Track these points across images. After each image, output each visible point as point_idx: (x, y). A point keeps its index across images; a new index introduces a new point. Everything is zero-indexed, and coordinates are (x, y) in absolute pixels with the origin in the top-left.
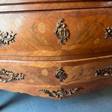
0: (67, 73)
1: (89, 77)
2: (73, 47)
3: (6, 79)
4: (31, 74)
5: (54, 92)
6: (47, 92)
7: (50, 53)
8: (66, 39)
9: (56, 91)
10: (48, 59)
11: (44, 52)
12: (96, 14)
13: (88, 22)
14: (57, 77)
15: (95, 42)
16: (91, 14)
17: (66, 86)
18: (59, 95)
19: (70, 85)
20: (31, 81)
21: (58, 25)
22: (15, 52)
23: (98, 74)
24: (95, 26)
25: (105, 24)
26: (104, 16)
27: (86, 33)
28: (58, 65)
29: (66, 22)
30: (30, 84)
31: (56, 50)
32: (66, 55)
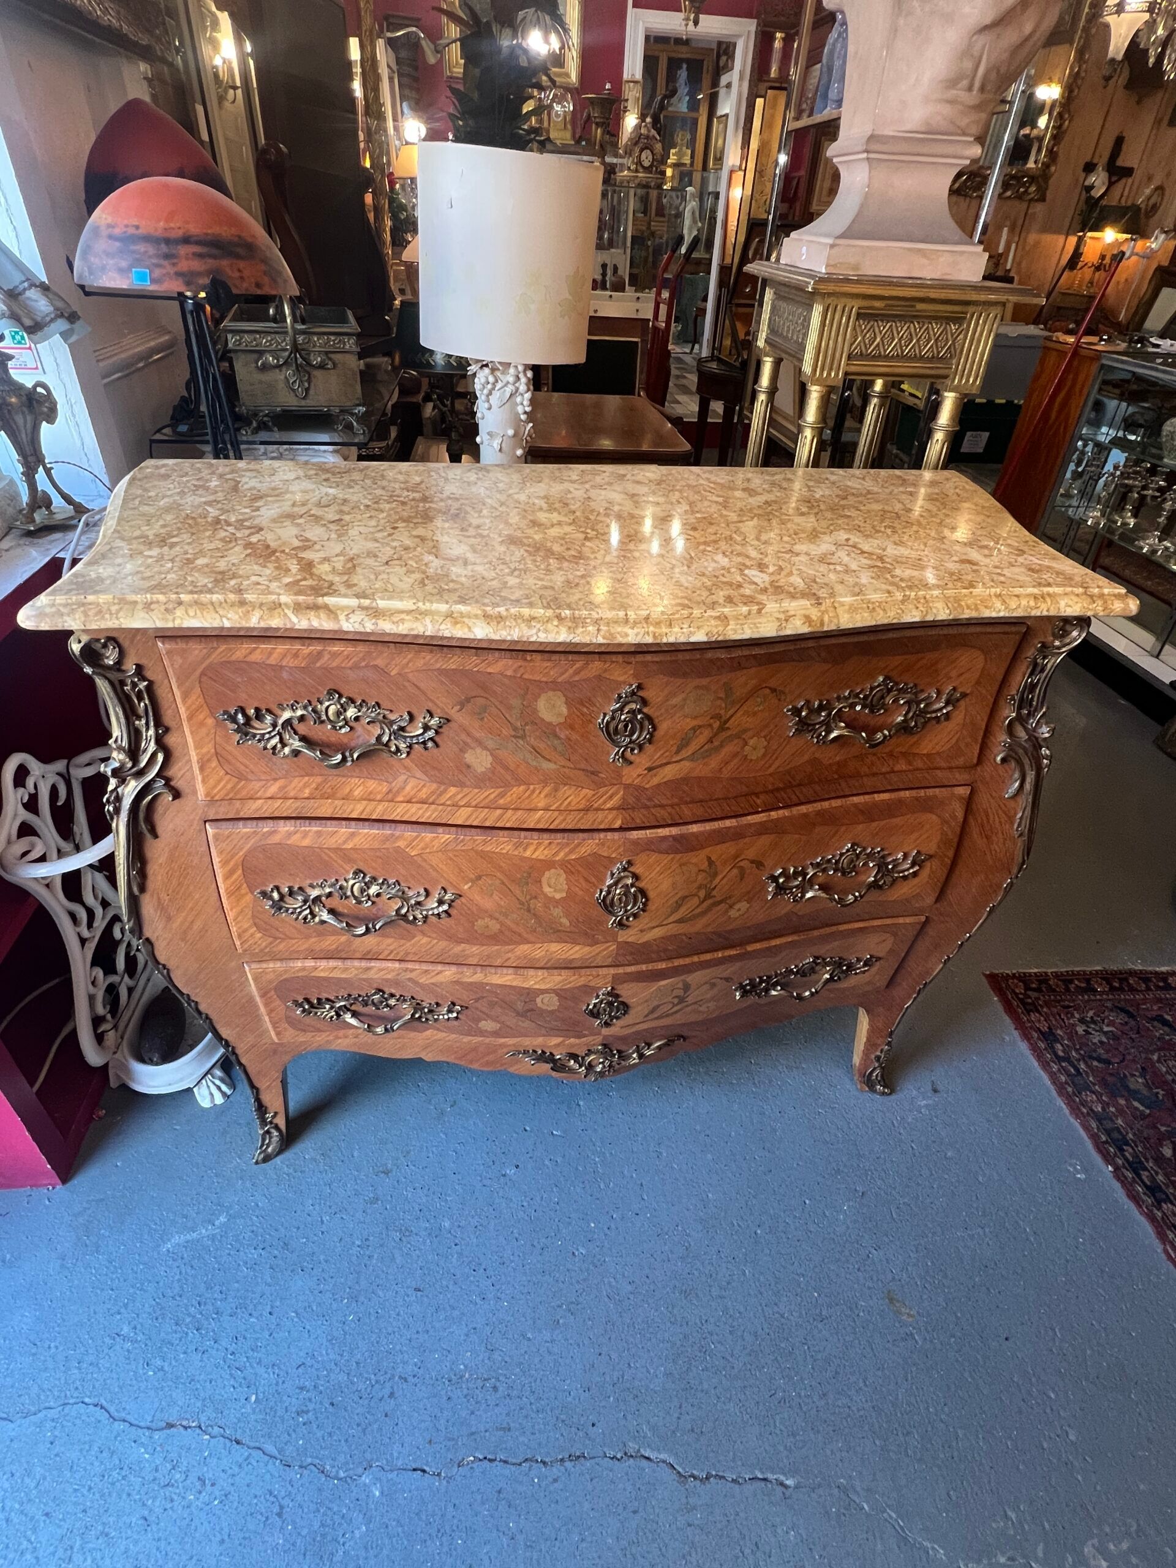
0: (631, 1001)
1: (712, 1005)
2: (657, 933)
3: (382, 1019)
4: (492, 1005)
5: (573, 1056)
6: (544, 1057)
7: (577, 952)
8: (635, 916)
9: (581, 1052)
10: (568, 966)
11: (554, 947)
12: (737, 835)
13: (711, 862)
14: (594, 1014)
15: (733, 913)
16: (721, 837)
17: (623, 1039)
18: (590, 1067)
19: (637, 1033)
20: (487, 1025)
21: (609, 882)
22: (443, 944)
23: (745, 993)
24: (735, 871)
25: (768, 863)
26: (765, 840)
27: (702, 894)
28: (598, 982)
29: (637, 869)
30: (482, 1033)
31: (596, 943)
32: (632, 954)
